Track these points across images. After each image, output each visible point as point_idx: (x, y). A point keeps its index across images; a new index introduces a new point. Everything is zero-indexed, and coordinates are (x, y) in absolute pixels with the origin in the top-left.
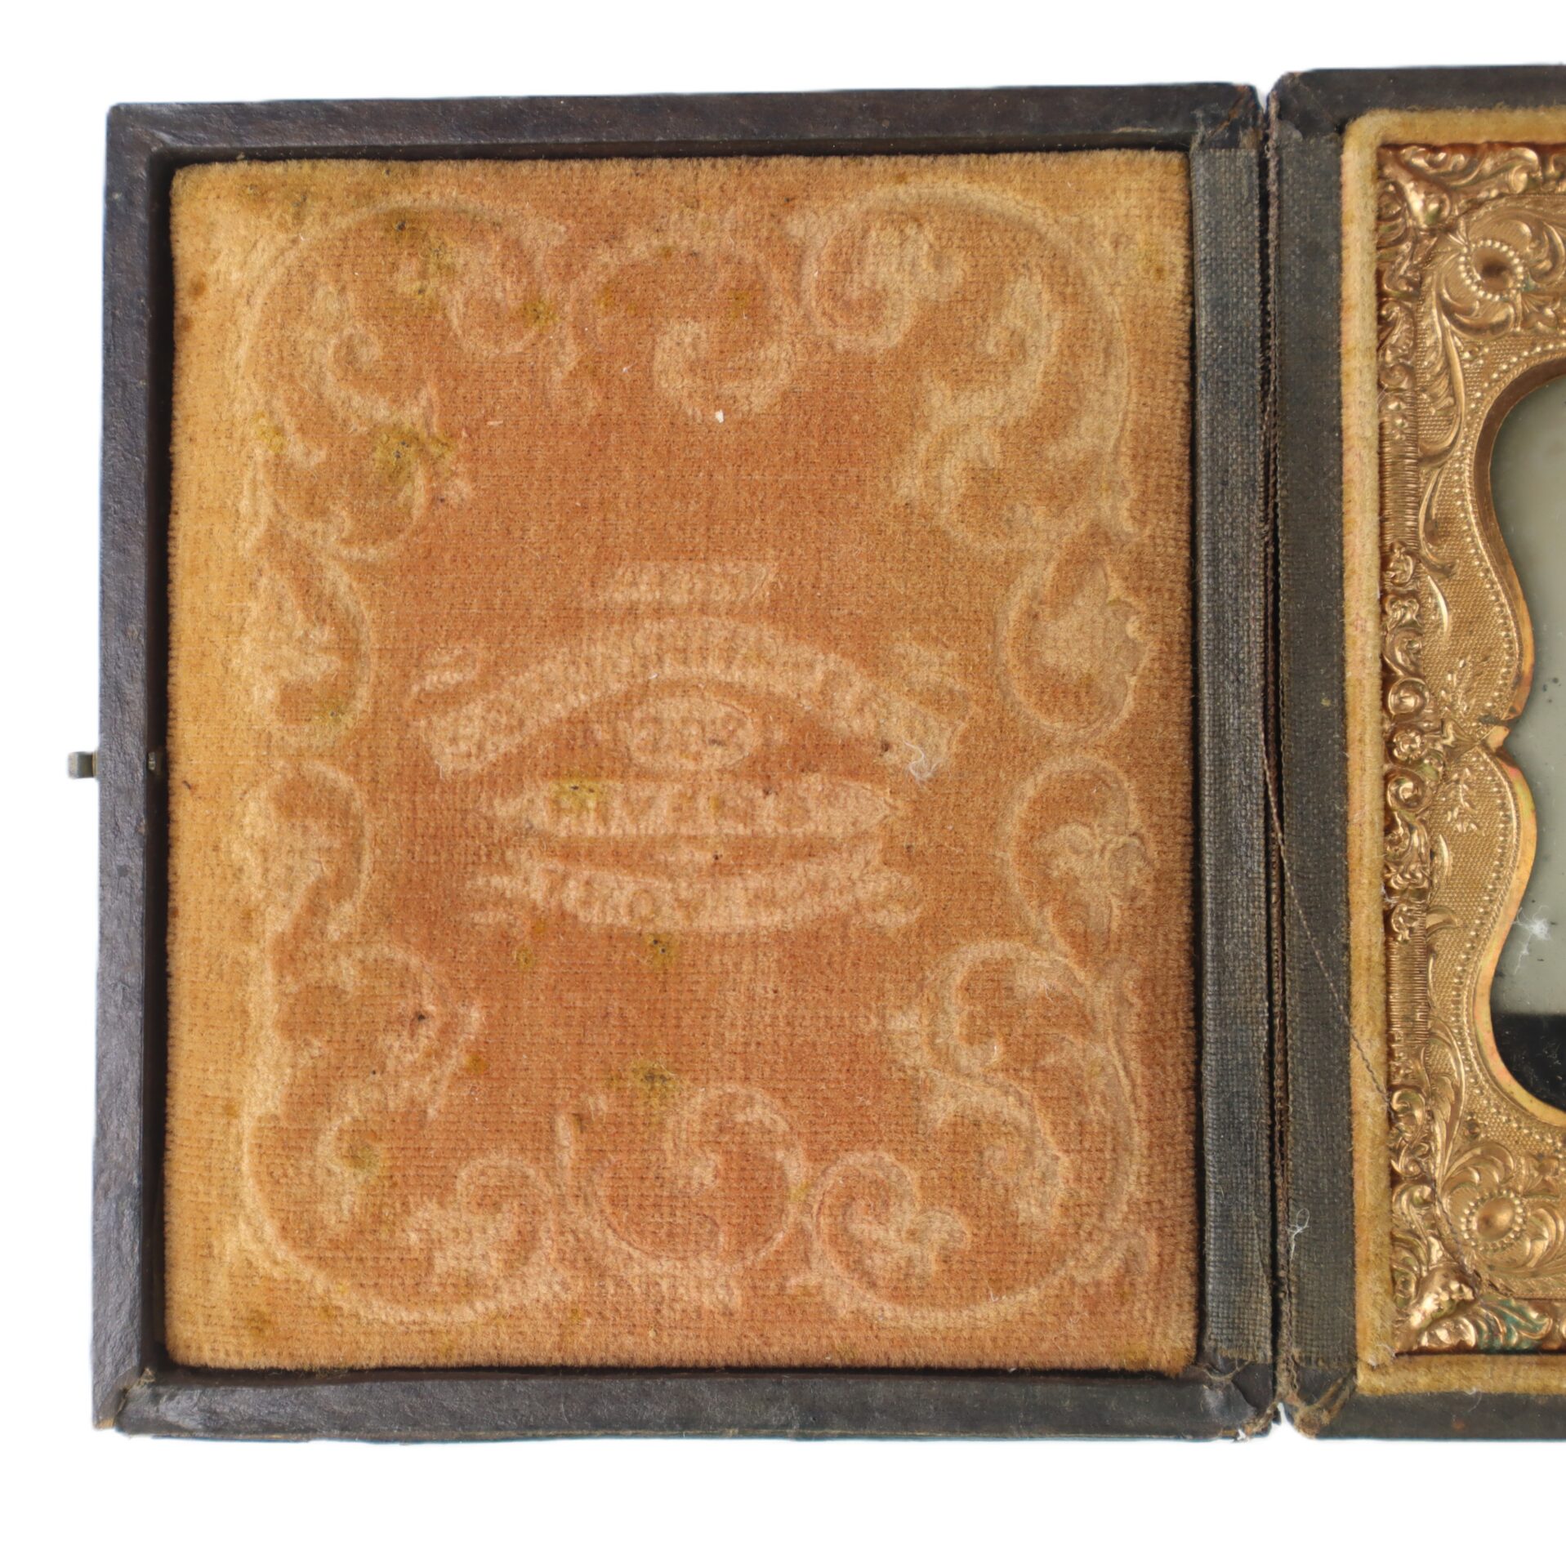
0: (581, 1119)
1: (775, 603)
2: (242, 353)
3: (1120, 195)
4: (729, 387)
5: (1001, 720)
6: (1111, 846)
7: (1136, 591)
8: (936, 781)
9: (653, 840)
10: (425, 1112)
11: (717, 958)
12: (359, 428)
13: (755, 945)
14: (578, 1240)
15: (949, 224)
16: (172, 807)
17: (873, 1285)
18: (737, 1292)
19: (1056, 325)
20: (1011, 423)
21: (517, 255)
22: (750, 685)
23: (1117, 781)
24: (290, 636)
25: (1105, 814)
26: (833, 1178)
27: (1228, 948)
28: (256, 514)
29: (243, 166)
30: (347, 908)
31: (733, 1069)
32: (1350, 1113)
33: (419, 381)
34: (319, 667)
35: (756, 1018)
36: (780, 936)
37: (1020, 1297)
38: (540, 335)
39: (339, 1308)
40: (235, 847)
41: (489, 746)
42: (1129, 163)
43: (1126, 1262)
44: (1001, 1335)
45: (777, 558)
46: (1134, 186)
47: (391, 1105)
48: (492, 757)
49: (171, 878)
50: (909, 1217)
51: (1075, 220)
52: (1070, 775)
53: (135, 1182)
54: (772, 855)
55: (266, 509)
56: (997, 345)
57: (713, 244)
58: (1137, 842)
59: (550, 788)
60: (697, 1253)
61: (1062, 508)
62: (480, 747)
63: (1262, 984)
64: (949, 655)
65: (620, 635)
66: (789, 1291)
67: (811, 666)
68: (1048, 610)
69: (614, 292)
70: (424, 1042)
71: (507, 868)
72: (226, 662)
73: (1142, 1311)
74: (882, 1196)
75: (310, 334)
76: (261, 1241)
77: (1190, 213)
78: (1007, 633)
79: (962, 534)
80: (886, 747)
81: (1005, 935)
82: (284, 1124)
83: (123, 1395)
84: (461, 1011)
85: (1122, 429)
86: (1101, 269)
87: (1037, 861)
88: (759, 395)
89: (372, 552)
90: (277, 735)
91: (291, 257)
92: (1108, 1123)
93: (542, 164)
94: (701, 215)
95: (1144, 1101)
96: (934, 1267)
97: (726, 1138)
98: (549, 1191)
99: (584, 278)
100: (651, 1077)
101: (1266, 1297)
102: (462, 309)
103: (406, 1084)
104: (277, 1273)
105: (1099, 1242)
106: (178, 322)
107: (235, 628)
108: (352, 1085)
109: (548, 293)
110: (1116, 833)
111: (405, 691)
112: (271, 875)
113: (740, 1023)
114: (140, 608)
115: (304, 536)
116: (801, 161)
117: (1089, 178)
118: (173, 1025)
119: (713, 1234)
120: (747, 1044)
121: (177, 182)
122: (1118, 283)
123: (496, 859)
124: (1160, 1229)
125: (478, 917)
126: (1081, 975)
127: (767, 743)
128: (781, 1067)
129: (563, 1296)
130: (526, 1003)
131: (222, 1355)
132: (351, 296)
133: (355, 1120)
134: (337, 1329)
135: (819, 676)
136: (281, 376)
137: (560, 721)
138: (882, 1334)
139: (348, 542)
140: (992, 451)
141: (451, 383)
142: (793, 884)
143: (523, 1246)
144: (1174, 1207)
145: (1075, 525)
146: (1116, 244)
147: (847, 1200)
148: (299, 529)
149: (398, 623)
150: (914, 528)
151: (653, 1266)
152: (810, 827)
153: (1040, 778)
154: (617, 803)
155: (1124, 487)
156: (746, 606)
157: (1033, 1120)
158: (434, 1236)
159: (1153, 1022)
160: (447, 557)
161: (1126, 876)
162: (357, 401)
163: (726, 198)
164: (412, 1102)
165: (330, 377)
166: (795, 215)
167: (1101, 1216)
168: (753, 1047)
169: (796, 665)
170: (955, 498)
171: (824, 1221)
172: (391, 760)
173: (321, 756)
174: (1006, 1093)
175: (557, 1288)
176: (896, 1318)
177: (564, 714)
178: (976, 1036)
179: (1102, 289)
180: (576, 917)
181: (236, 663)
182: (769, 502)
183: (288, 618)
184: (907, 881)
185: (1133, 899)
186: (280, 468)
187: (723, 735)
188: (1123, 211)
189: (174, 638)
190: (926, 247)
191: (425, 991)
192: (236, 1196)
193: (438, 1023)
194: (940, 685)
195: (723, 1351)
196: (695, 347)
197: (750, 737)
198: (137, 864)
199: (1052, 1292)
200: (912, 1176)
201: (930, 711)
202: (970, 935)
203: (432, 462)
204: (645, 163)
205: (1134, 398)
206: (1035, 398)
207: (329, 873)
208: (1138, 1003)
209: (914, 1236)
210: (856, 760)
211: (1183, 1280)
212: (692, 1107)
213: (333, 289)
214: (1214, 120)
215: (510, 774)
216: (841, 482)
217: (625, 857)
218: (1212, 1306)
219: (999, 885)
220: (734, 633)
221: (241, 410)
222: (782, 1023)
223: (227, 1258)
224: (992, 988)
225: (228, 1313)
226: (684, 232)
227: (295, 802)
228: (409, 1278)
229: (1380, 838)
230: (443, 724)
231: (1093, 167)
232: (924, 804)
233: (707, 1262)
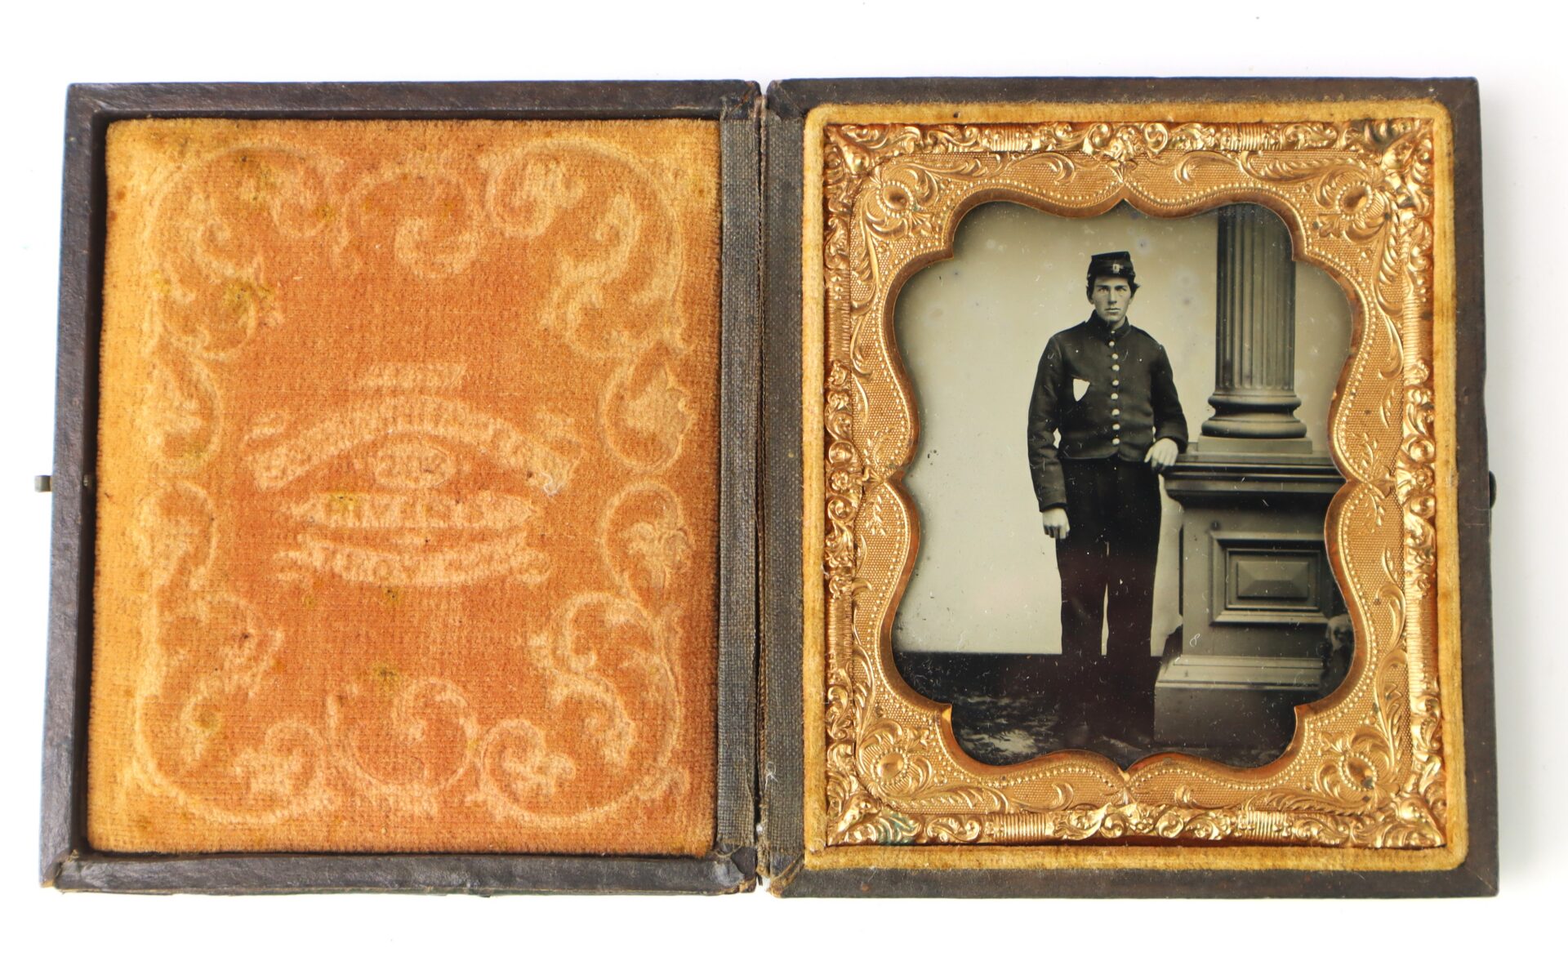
0: (341, 699)
1: (464, 388)
2: (147, 234)
3: (679, 146)
4: (440, 258)
5: (599, 459)
6: (665, 536)
7: (684, 383)
8: (560, 496)
9: (388, 531)
10: (247, 694)
11: (425, 601)
12: (215, 280)
13: (449, 593)
14: (339, 772)
15: (575, 162)
16: (98, 509)
17: (516, 800)
18: (435, 805)
19: (638, 223)
20: (609, 282)
21: (314, 177)
22: (449, 437)
23: (670, 497)
24: (171, 405)
25: (662, 516)
26: (493, 736)
27: (734, 598)
28: (152, 331)
29: (150, 122)
30: (202, 570)
31: (434, 669)
32: (802, 701)
33: (252, 252)
34: (190, 424)
35: (449, 638)
36: (464, 588)
37: (606, 808)
38: (326, 226)
39: (193, 814)
40: (135, 534)
41: (289, 472)
42: (685, 126)
43: (670, 788)
44: (595, 832)
45: (466, 361)
46: (687, 141)
47: (227, 689)
48: (291, 478)
49: (97, 553)
50: (538, 759)
51: (652, 161)
52: (640, 494)
53: (70, 735)
54: (459, 538)
55: (159, 329)
56: (602, 235)
57: (432, 172)
58: (682, 534)
59: (325, 497)
60: (411, 781)
61: (639, 333)
62: (284, 472)
63: (753, 619)
64: (569, 420)
65: (371, 406)
66: (467, 805)
67: (486, 426)
68: (629, 393)
69: (372, 200)
70: (247, 652)
71: (298, 546)
72: (132, 421)
73: (680, 818)
74: (523, 746)
75: (187, 223)
76: (146, 772)
77: (720, 157)
78: (604, 407)
79: (579, 348)
80: (530, 475)
81: (600, 589)
82: (161, 700)
83: (59, 866)
84: (271, 633)
85: (678, 286)
86: (666, 190)
87: (620, 546)
88: (458, 263)
89: (222, 355)
90: (162, 465)
91: (177, 177)
92: (660, 702)
93: (332, 123)
94: (426, 154)
95: (684, 691)
96: (553, 790)
97: (429, 711)
98: (321, 742)
99: (354, 192)
100: (384, 673)
101: (752, 807)
102: (279, 208)
103: (236, 677)
104: (156, 792)
105: (654, 775)
106: (109, 215)
107: (138, 400)
108: (203, 677)
109: (333, 199)
110: (669, 528)
111: (240, 439)
112: (156, 550)
113: (438, 641)
114: (81, 387)
115: (182, 345)
116: (489, 122)
117: (661, 135)
118: (96, 642)
119: (421, 769)
120: (442, 654)
121: (110, 131)
122: (675, 199)
123: (290, 540)
124: (692, 769)
125: (280, 576)
126: (645, 613)
127: (459, 472)
128: (462, 667)
129: (330, 807)
130: (309, 628)
131: (121, 844)
132: (212, 201)
133: (205, 699)
134: (192, 827)
135: (491, 431)
136: (169, 248)
137: (333, 456)
138: (523, 831)
139: (207, 349)
140: (597, 298)
141: (272, 254)
142: (472, 557)
143: (304, 778)
144: (701, 755)
145: (646, 344)
146: (676, 176)
147: (502, 749)
148: (180, 341)
149: (236, 398)
150: (549, 343)
151: (384, 789)
152: (483, 523)
153: (623, 494)
154: (366, 507)
155: (678, 320)
156: (447, 389)
157: (614, 701)
158: (251, 769)
159: (689, 642)
160: (268, 359)
161: (675, 555)
162: (215, 264)
163: (443, 145)
164: (239, 687)
165: (199, 250)
166: (483, 155)
167: (655, 760)
168: (446, 655)
169: (477, 425)
170: (574, 325)
171: (488, 761)
172: (229, 481)
173: (187, 478)
174: (598, 684)
175: (326, 802)
176: (531, 821)
177: (336, 453)
178: (581, 650)
179: (666, 202)
180: (341, 577)
181: (138, 421)
182: (462, 327)
183: (170, 394)
184: (541, 556)
185: (679, 569)
186: (167, 304)
187: (433, 467)
188: (680, 156)
189: (102, 407)
190: (561, 176)
191: (249, 620)
192: (131, 745)
193: (256, 640)
194: (564, 438)
195: (427, 842)
196: (420, 234)
197: (449, 469)
198: (75, 542)
199: (625, 805)
200: (541, 734)
201: (557, 454)
202: (578, 588)
203: (261, 302)
204: (394, 123)
205: (685, 267)
206: (624, 267)
207: (191, 549)
208: (680, 631)
209: (541, 770)
210: (512, 483)
211: (705, 799)
212: (409, 692)
213: (201, 196)
214: (734, 103)
215: (300, 489)
216: (506, 313)
217: (370, 540)
218: (720, 813)
219: (597, 559)
220: (440, 406)
221: (145, 269)
222: (464, 641)
223: (125, 784)
224: (592, 619)
225: (125, 818)
226: (416, 165)
227: (172, 506)
228: (235, 794)
229: (822, 536)
230: (262, 459)
231: (662, 130)
232: (554, 508)
233: (416, 786)
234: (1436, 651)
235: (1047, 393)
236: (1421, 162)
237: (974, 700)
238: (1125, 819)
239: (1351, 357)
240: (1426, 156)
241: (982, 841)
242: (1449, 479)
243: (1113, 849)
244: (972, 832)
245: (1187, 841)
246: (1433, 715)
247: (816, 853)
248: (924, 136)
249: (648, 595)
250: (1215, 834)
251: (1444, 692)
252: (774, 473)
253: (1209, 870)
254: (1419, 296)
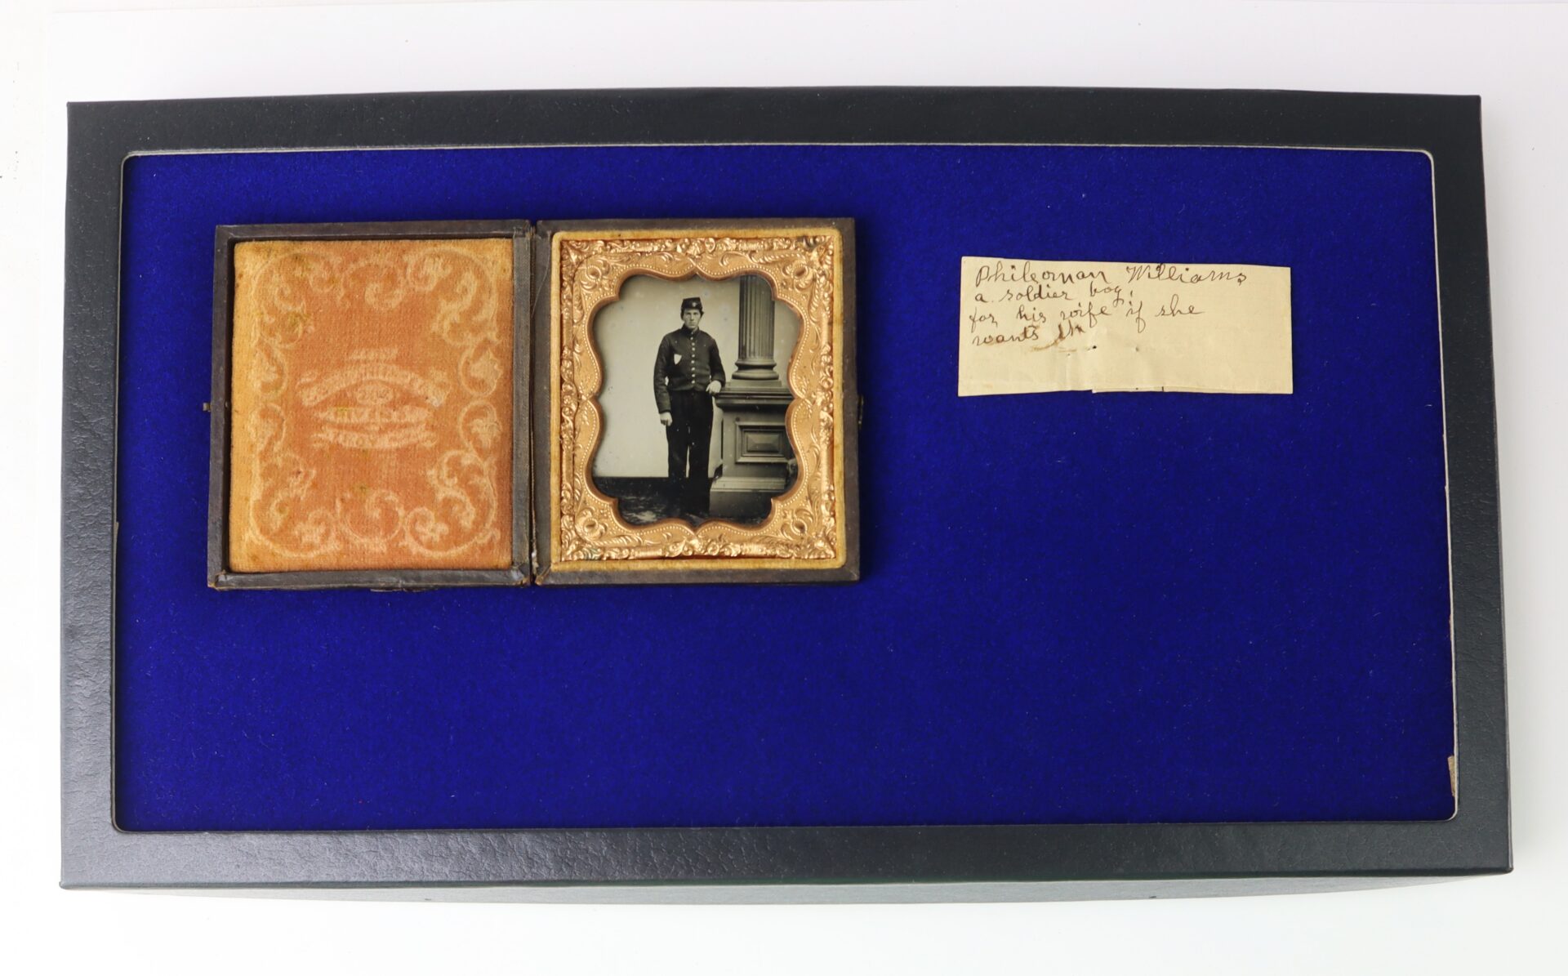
0: (342, 500)
1: (397, 359)
2: (253, 292)
3: (494, 250)
5: (458, 390)
6: (489, 425)
7: (496, 356)
8: (440, 407)
9: (363, 424)
10: (300, 498)
11: (380, 456)
12: (284, 312)
13: (390, 452)
14: (341, 532)
15: (447, 258)
16: (232, 417)
17: (422, 544)
18: (385, 547)
19: (476, 284)
20: (462, 311)
21: (328, 265)
22: (390, 381)
23: (491, 408)
24: (264, 369)
25: (487, 416)
26: (411, 515)
27: (519, 452)
28: (256, 336)
29: (254, 242)
30: (279, 443)
31: (384, 485)
32: (550, 496)
33: (300, 299)
34: (272, 377)
35: (391, 471)
36: (398, 449)
37: (463, 548)
38: (334, 287)
39: (276, 553)
40: (249, 427)
41: (319, 398)
42: (497, 242)
43: (491, 538)
44: (457, 559)
45: (398, 347)
46: (498, 248)
47: (291, 496)
48: (318, 401)
49: (232, 437)
50: (431, 525)
51: (482, 257)
52: (477, 406)
53: (221, 518)
54: (395, 426)
55: (258, 335)
56: (459, 290)
57: (382, 263)
58: (496, 424)
59: (334, 409)
60: (374, 536)
61: (476, 334)
62: (316, 398)
64: (445, 373)
65: (355, 368)
66: (399, 546)
67: (407, 376)
68: (472, 361)
69: (354, 275)
70: (299, 479)
71: (322, 432)
72: (247, 377)
73: (496, 551)
74: (424, 520)
75: (271, 287)
76: (255, 534)
77: (513, 255)
78: (460, 367)
79: (449, 341)
80: (427, 398)
81: (459, 448)
82: (261, 501)
83: (217, 577)
84: (310, 470)
85: (494, 312)
86: (489, 269)
87: (468, 429)
88: (394, 303)
89: (287, 346)
90: (260, 396)
91: (266, 266)
92: (486, 499)
93: (337, 242)
94: (379, 255)
95: (497, 495)
96: (439, 539)
97: (382, 504)
98: (333, 519)
99: (347, 272)
100: (362, 488)
101: (528, 545)
102: (313, 280)
103: (295, 490)
104: (259, 543)
105: (484, 532)
106: (236, 285)
107: (249, 367)
108: (280, 491)
109: (337, 275)
110: (490, 421)
111: (296, 383)
112: (258, 434)
113: (386, 473)
114: (224, 362)
115: (269, 342)
116: (408, 241)
117: (486, 246)
118: (232, 477)
119: (379, 531)
120: (388, 479)
121: (236, 247)
122: (493, 273)
123: (319, 427)
124: (501, 530)
125: (315, 445)
126: (479, 460)
127: (395, 397)
128: (397, 485)
129: (338, 549)
130: (328, 468)
131: (244, 568)
132: (282, 277)
133: (281, 500)
134: (276, 559)
135: (409, 378)
136: (263, 298)
137: (338, 391)
138: (424, 559)
139: (281, 343)
140: (457, 318)
141: (310, 300)
142: (401, 435)
143: (325, 536)
144: (505, 522)
145: (480, 339)
146: (493, 263)
147: (414, 522)
148: (268, 340)
149: (294, 365)
150: (435, 339)
151: (362, 541)
152: (406, 420)
153: (469, 406)
154: (353, 413)
155: (494, 328)
156: (389, 360)
157: (466, 498)
158: (302, 532)
159: (500, 474)
160: (308, 347)
161: (493, 433)
162: (283, 305)
163: (387, 251)
165: (276, 299)
166: (405, 255)
167: (484, 525)
168: (390, 479)
169: (403, 376)
170: (447, 330)
171: (409, 527)
172: (291, 403)
173: (272, 401)
174: (458, 491)
175: (336, 546)
176: (428, 555)
177: (339, 389)
178: (450, 476)
179: (488, 275)
180: (342, 445)
181: (249, 377)
182: (396, 332)
183: (264, 364)
184: (432, 434)
185: (495, 440)
186: (262, 323)
187: (383, 395)
188: (494, 255)
189: (233, 371)
190: (441, 264)
191: (300, 465)
192: (248, 523)
193: (304, 474)
194: (442, 381)
195: (382, 564)
196: (376, 290)
197: (390, 396)
198: (222, 432)
199: (471, 545)
200: (432, 514)
201: (439, 388)
202: (449, 449)
203: (304, 322)
204: (365, 242)
205: (497, 304)
206: (470, 304)
207: (274, 434)
208: (496, 468)
209: (433, 530)
210: (419, 402)
211: (507, 543)
212: (373, 497)
213: (278, 275)
214: (519, 230)
215: (323, 405)
216: (416, 327)
217: (356, 428)
218: (514, 548)
219: (457, 435)
220: (386, 368)
221: (252, 308)
222: (397, 473)
223: (246, 540)
224: (455, 463)
225: (246, 556)
226: (374, 259)
227: (265, 414)
228: (295, 544)
229: (559, 423)
230: (305, 393)
231: (487, 243)
232: (437, 413)
233: (377, 539)
234: (832, 472)
235: (662, 360)
236: (829, 255)
237: (630, 498)
238: (692, 547)
239: (797, 343)
240: (831, 253)
241: (631, 558)
242: (838, 398)
243: (688, 561)
244: (625, 553)
245: (721, 557)
246: (831, 500)
247: (556, 564)
248: (606, 245)
249: (480, 451)
250: (734, 554)
251: (836, 490)
252: (538, 396)
253: (731, 569)
254: (828, 315)
